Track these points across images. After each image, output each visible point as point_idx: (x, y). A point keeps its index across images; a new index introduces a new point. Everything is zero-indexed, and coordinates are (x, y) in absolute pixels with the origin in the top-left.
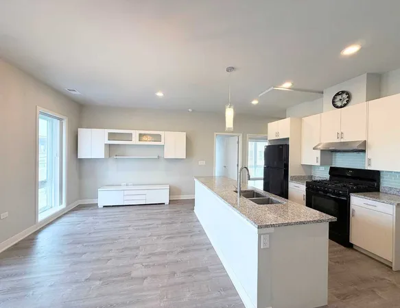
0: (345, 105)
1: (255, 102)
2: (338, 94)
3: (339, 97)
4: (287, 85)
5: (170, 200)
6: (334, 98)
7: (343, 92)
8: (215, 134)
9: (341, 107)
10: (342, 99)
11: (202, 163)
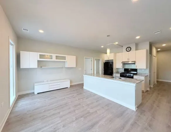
0: (130, 51)
1: (102, 47)
2: (128, 48)
3: (128, 49)
4: (117, 43)
5: (70, 86)
6: (127, 49)
7: (129, 47)
8: (85, 57)
9: (129, 51)
10: (129, 49)
11: (80, 69)
